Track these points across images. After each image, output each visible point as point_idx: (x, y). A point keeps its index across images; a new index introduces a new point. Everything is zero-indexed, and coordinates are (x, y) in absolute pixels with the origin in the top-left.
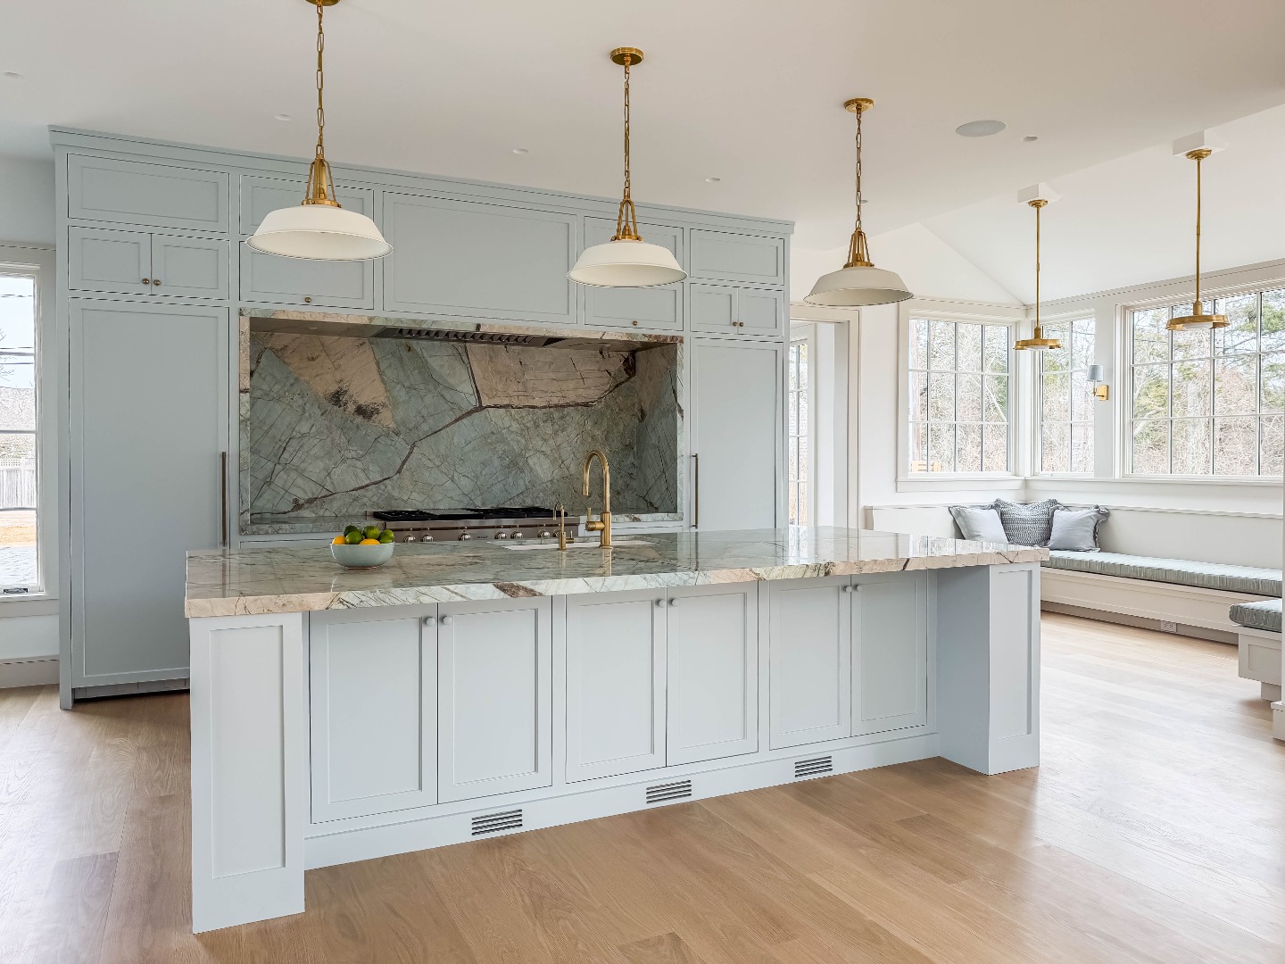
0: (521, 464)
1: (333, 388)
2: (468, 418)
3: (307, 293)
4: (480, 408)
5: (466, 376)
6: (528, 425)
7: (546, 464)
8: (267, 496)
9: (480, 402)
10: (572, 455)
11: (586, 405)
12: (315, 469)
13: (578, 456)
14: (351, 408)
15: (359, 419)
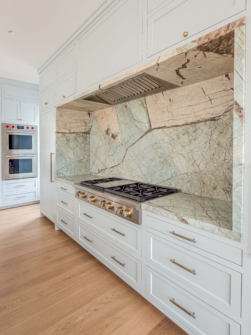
0: (169, 161)
1: (107, 128)
2: (146, 136)
4: (151, 130)
5: (145, 114)
6: (173, 137)
7: (184, 162)
8: (94, 167)
9: (151, 127)
10: (202, 157)
11: (213, 119)
12: (103, 158)
13: (207, 157)
14: (111, 135)
15: (112, 140)
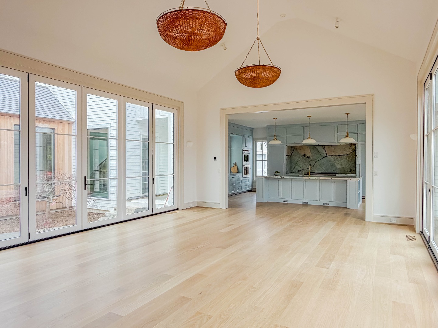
0: (334, 165)
1: (304, 154)
2: (325, 158)
3: (295, 142)
4: (327, 156)
5: (324, 151)
6: (335, 159)
7: (339, 165)
8: (294, 169)
10: (344, 164)
11: (347, 155)
12: (301, 166)
14: (306, 157)
15: (307, 158)
